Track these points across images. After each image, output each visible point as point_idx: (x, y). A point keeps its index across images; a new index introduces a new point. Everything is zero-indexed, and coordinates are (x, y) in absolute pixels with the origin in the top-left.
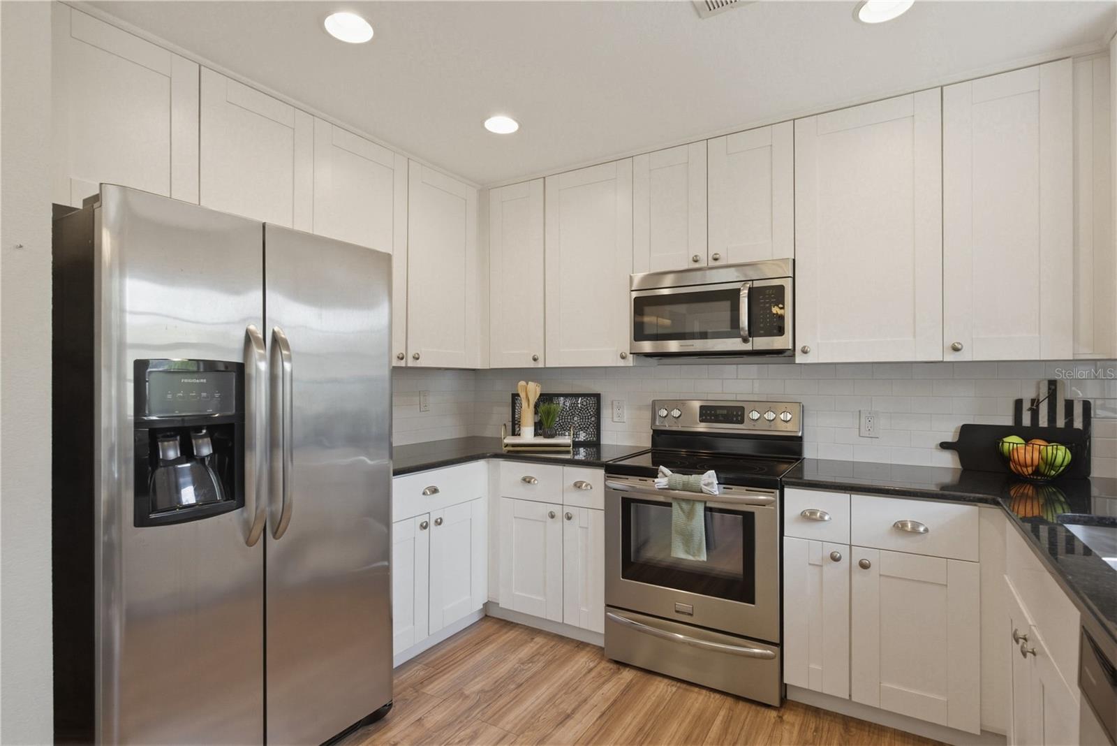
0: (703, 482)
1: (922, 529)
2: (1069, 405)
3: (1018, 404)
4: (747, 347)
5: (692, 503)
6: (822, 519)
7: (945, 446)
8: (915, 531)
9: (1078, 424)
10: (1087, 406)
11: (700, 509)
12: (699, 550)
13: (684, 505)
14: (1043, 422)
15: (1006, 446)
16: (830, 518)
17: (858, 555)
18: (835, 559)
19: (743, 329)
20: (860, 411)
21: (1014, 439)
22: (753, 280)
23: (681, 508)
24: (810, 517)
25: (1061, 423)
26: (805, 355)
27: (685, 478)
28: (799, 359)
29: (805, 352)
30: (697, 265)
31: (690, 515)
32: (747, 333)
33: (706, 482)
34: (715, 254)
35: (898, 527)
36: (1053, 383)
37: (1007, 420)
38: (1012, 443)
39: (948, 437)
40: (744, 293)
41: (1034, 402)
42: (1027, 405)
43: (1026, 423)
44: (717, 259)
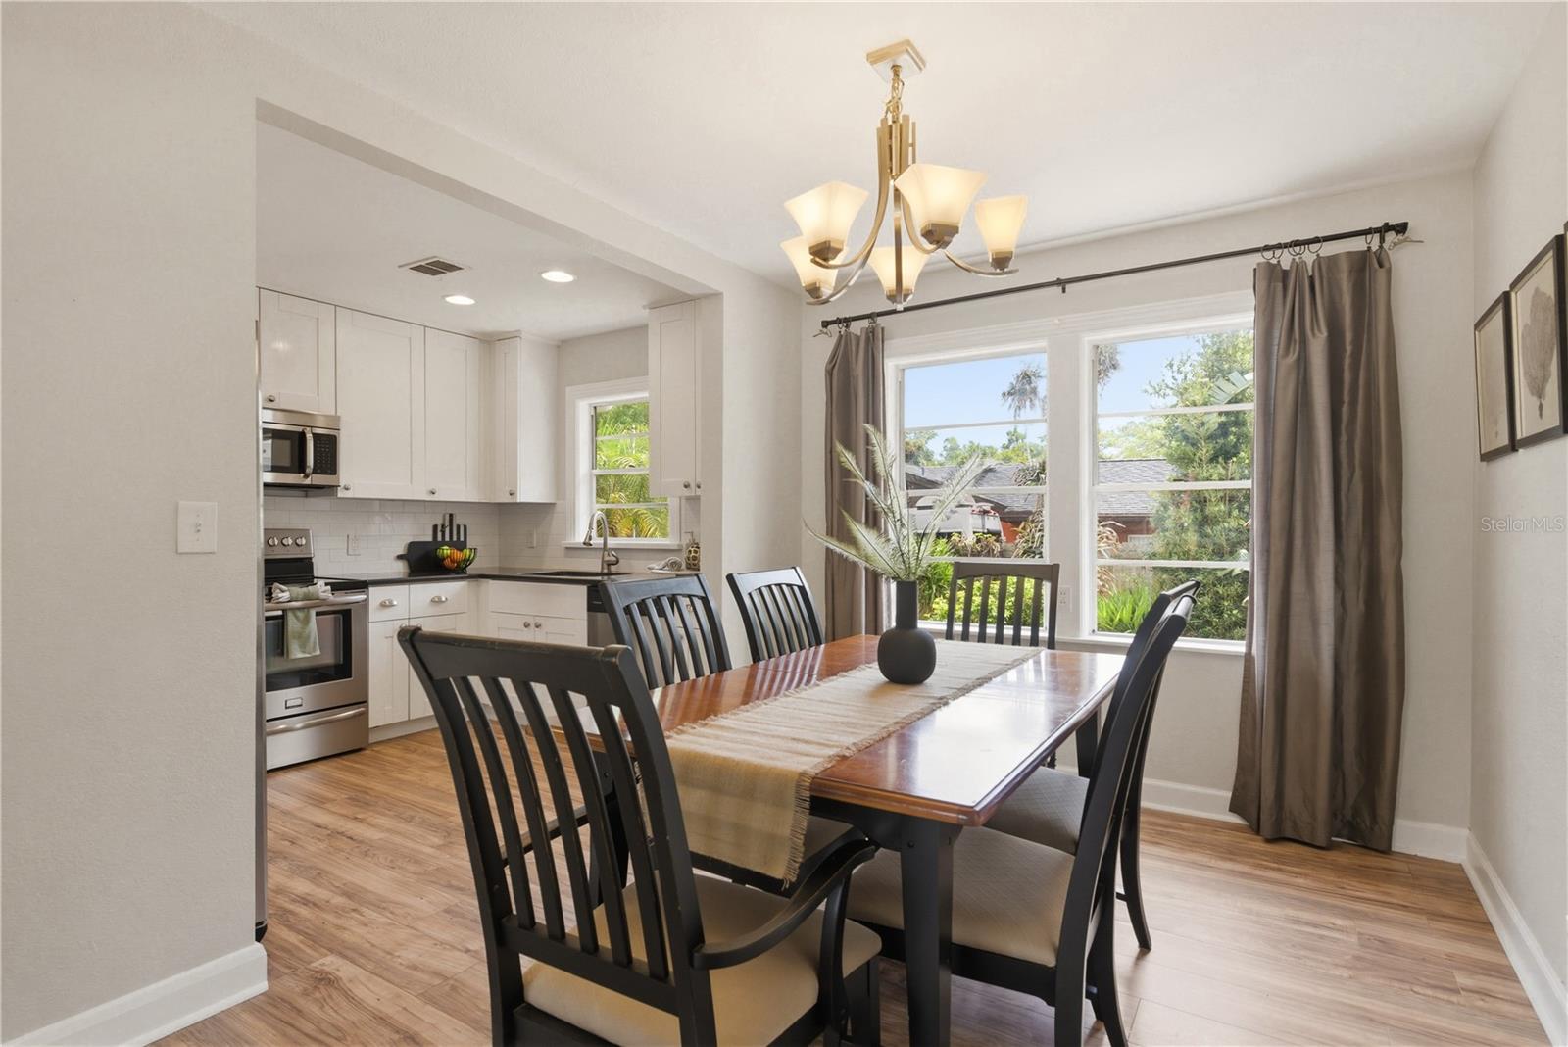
0: (320, 590)
1: (444, 599)
2: (458, 527)
3: (437, 527)
4: (308, 482)
5: (306, 610)
6: (391, 605)
7: (400, 557)
8: (440, 602)
9: (462, 539)
10: (465, 527)
11: (313, 612)
12: (314, 650)
13: (300, 614)
14: (447, 539)
15: (443, 552)
16: (398, 603)
19: (309, 467)
20: (347, 535)
21: (445, 548)
22: (313, 427)
23: (297, 617)
24: (383, 605)
25: (455, 539)
26: (346, 491)
27: (305, 590)
28: (341, 494)
29: (347, 489)
31: (306, 621)
32: (311, 470)
33: (323, 590)
34: (271, 396)
35: (433, 601)
36: (451, 515)
37: (429, 539)
38: (446, 551)
39: (401, 551)
40: (309, 437)
41: (443, 526)
42: (439, 528)
43: (439, 539)
44: (272, 401)
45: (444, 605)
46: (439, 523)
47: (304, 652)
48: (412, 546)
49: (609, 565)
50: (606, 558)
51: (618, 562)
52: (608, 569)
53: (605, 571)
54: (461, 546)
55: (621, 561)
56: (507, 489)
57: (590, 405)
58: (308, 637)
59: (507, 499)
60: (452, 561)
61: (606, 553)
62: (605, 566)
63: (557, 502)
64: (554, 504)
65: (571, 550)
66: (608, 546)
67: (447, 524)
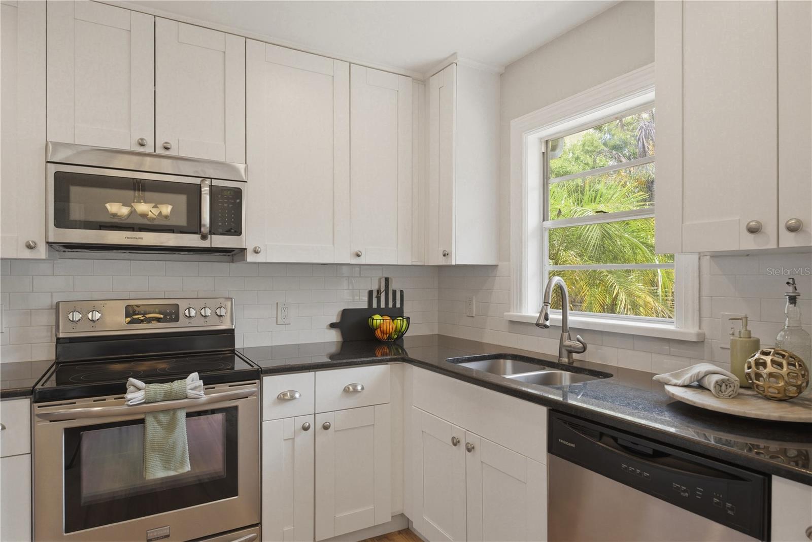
0: (189, 387)
1: (359, 388)
2: (394, 292)
3: (371, 293)
4: (206, 244)
5: (172, 413)
6: (293, 398)
7: (333, 326)
8: (355, 391)
9: (398, 305)
10: (402, 292)
11: (182, 415)
12: (182, 463)
13: (164, 418)
14: (382, 304)
15: (375, 321)
16: (300, 395)
17: (321, 420)
18: (306, 429)
19: (204, 226)
20: (277, 304)
21: (377, 317)
22: (211, 178)
23: (159, 423)
24: (283, 399)
25: (391, 305)
26: (256, 254)
27: (167, 386)
28: (251, 258)
29: (256, 252)
30: (142, 150)
31: (171, 427)
32: (208, 230)
33: (193, 386)
34: (166, 143)
35: (346, 390)
36: (387, 280)
37: (365, 306)
38: (377, 319)
39: (335, 319)
40: (205, 190)
41: (379, 292)
42: (375, 294)
43: (375, 305)
44: (167, 148)
45: (358, 395)
46: (375, 287)
47: (167, 468)
48: (345, 313)
49: (570, 352)
50: (567, 343)
51: (584, 349)
52: (569, 357)
53: (565, 360)
54: (396, 313)
55: (589, 347)
56: (441, 249)
57: (540, 139)
58: (173, 447)
59: (442, 261)
60: (382, 332)
61: (566, 335)
62: (565, 353)
63: (500, 264)
64: (497, 266)
65: (517, 325)
66: (569, 325)
67: (383, 289)
